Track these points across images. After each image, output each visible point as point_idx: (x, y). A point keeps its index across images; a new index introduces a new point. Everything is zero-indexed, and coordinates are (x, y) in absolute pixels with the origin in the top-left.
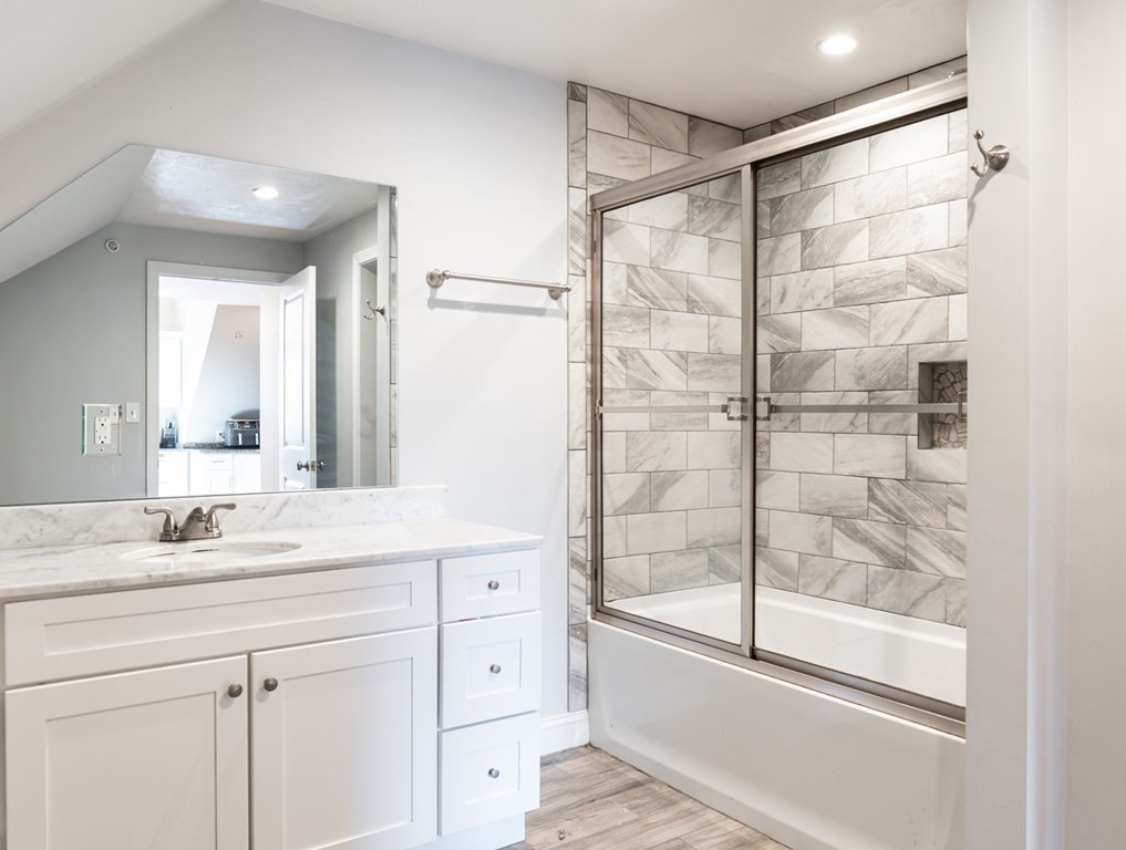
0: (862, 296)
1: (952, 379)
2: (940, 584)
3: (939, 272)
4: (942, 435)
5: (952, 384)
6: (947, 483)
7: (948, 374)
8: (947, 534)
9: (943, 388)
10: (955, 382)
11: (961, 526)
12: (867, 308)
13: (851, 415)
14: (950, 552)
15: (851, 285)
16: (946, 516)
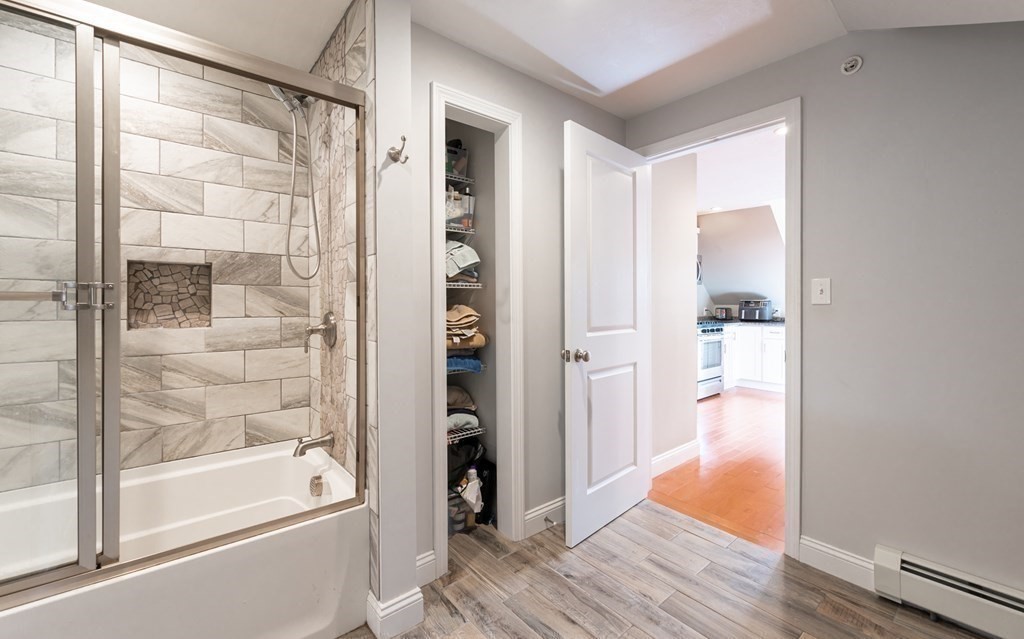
0: (46, 190)
1: (150, 275)
2: (155, 434)
3: (151, 191)
4: (139, 318)
5: (150, 279)
6: (161, 355)
7: (146, 271)
8: (161, 394)
9: (141, 282)
10: (153, 278)
11: (176, 385)
12: (55, 203)
13: (30, 303)
14: (166, 407)
15: (28, 177)
16: (161, 379)
